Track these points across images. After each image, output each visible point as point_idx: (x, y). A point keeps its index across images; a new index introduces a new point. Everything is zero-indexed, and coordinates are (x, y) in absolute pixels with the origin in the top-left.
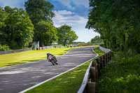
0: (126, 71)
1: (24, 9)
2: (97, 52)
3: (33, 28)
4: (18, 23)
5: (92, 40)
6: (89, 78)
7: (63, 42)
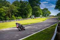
1: (28, 1)
4: (25, 7)
5: (57, 14)
7: (44, 15)
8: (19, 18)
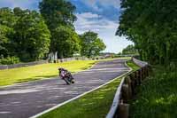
0: (167, 90)
1: (38, 11)
2: (130, 66)
3: (49, 35)
4: (30, 29)
5: (124, 51)
6: (120, 99)
7: (87, 52)
8: (9, 59)
